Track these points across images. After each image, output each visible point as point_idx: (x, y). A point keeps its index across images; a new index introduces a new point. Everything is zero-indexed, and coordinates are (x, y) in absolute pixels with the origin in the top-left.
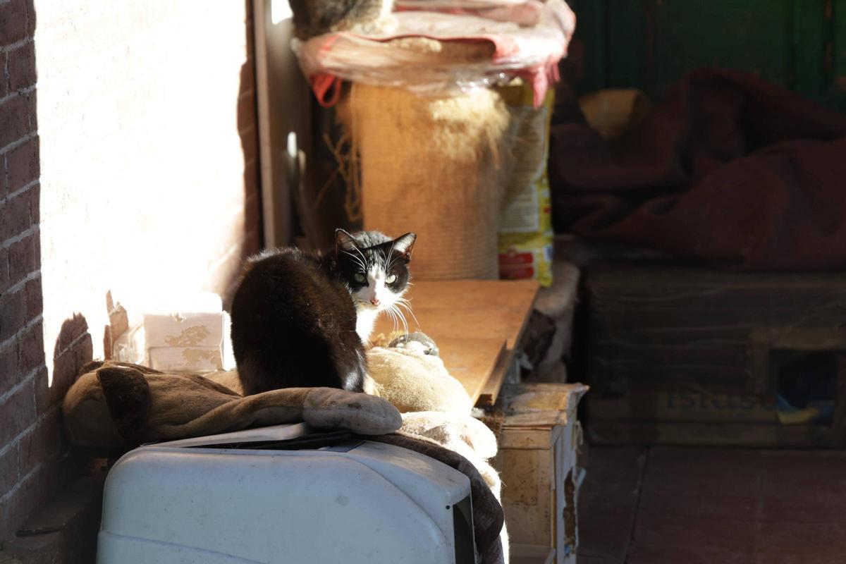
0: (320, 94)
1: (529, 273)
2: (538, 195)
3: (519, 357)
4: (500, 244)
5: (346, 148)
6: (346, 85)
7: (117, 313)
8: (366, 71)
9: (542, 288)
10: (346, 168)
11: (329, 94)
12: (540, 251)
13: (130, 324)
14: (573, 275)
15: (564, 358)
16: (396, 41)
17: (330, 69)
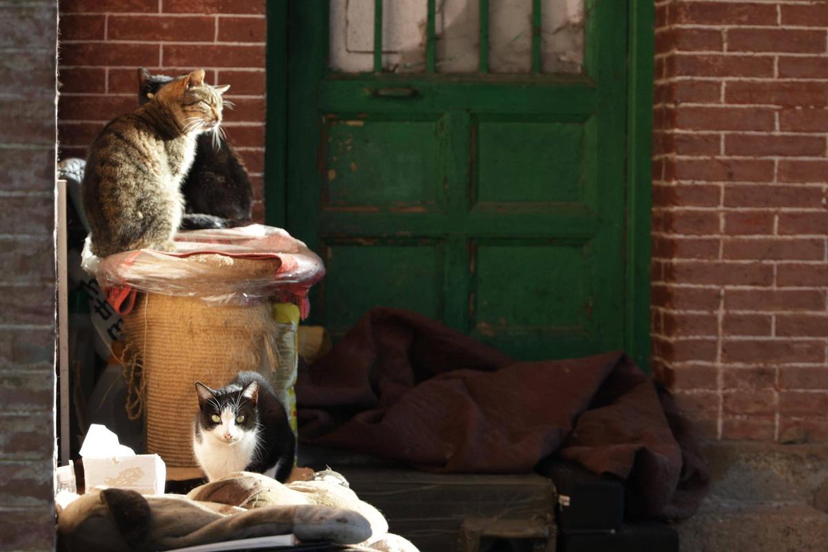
0: (118, 305)
16: (194, 257)
17: (129, 281)
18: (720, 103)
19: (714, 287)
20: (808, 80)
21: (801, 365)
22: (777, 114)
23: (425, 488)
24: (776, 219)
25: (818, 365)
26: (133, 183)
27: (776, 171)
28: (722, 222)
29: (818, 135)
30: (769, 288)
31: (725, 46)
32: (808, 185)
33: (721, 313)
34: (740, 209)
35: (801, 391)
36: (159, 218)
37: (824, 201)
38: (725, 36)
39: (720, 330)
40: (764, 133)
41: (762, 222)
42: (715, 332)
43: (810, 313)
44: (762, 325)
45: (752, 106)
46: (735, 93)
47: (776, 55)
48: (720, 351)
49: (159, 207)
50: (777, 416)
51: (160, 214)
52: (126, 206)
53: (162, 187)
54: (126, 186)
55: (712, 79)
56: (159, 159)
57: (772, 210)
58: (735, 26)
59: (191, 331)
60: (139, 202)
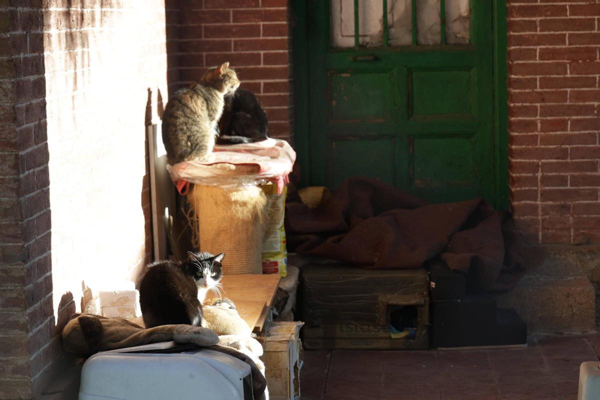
0: (180, 190)
1: (276, 271)
2: (280, 235)
3: (272, 309)
4: (263, 258)
5: (192, 214)
6: (192, 185)
7: (87, 291)
8: (201, 179)
9: (282, 277)
10: (192, 224)
11: (184, 189)
12: (281, 260)
13: (93, 296)
14: (296, 271)
15: (292, 310)
16: (215, 165)
17: (184, 178)
18: (536, 60)
19: (535, 161)
20: (585, 46)
21: (585, 202)
22: (568, 66)
23: (357, 279)
24: (569, 123)
25: (594, 202)
26: (185, 128)
27: (568, 96)
28: (539, 125)
29: (591, 76)
30: (566, 161)
31: (538, 29)
32: (587, 103)
33: (539, 175)
34: (549, 118)
35: (585, 216)
36: (200, 144)
37: (596, 112)
38: (538, 24)
39: (539, 184)
40: (561, 76)
41: (562, 125)
42: (537, 186)
43: (589, 173)
44: (563, 181)
45: (554, 61)
46: (544, 55)
47: (567, 33)
48: (539, 195)
49: (200, 139)
50: (572, 230)
51: (200, 142)
52: (182, 140)
53: (203, 127)
54: (182, 130)
55: (531, 47)
56: (201, 114)
57: (567, 118)
58: (543, 18)
59: (216, 203)
60: (189, 137)
